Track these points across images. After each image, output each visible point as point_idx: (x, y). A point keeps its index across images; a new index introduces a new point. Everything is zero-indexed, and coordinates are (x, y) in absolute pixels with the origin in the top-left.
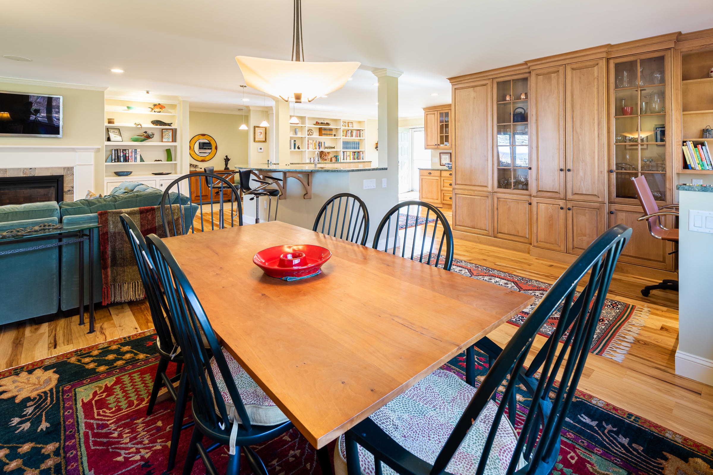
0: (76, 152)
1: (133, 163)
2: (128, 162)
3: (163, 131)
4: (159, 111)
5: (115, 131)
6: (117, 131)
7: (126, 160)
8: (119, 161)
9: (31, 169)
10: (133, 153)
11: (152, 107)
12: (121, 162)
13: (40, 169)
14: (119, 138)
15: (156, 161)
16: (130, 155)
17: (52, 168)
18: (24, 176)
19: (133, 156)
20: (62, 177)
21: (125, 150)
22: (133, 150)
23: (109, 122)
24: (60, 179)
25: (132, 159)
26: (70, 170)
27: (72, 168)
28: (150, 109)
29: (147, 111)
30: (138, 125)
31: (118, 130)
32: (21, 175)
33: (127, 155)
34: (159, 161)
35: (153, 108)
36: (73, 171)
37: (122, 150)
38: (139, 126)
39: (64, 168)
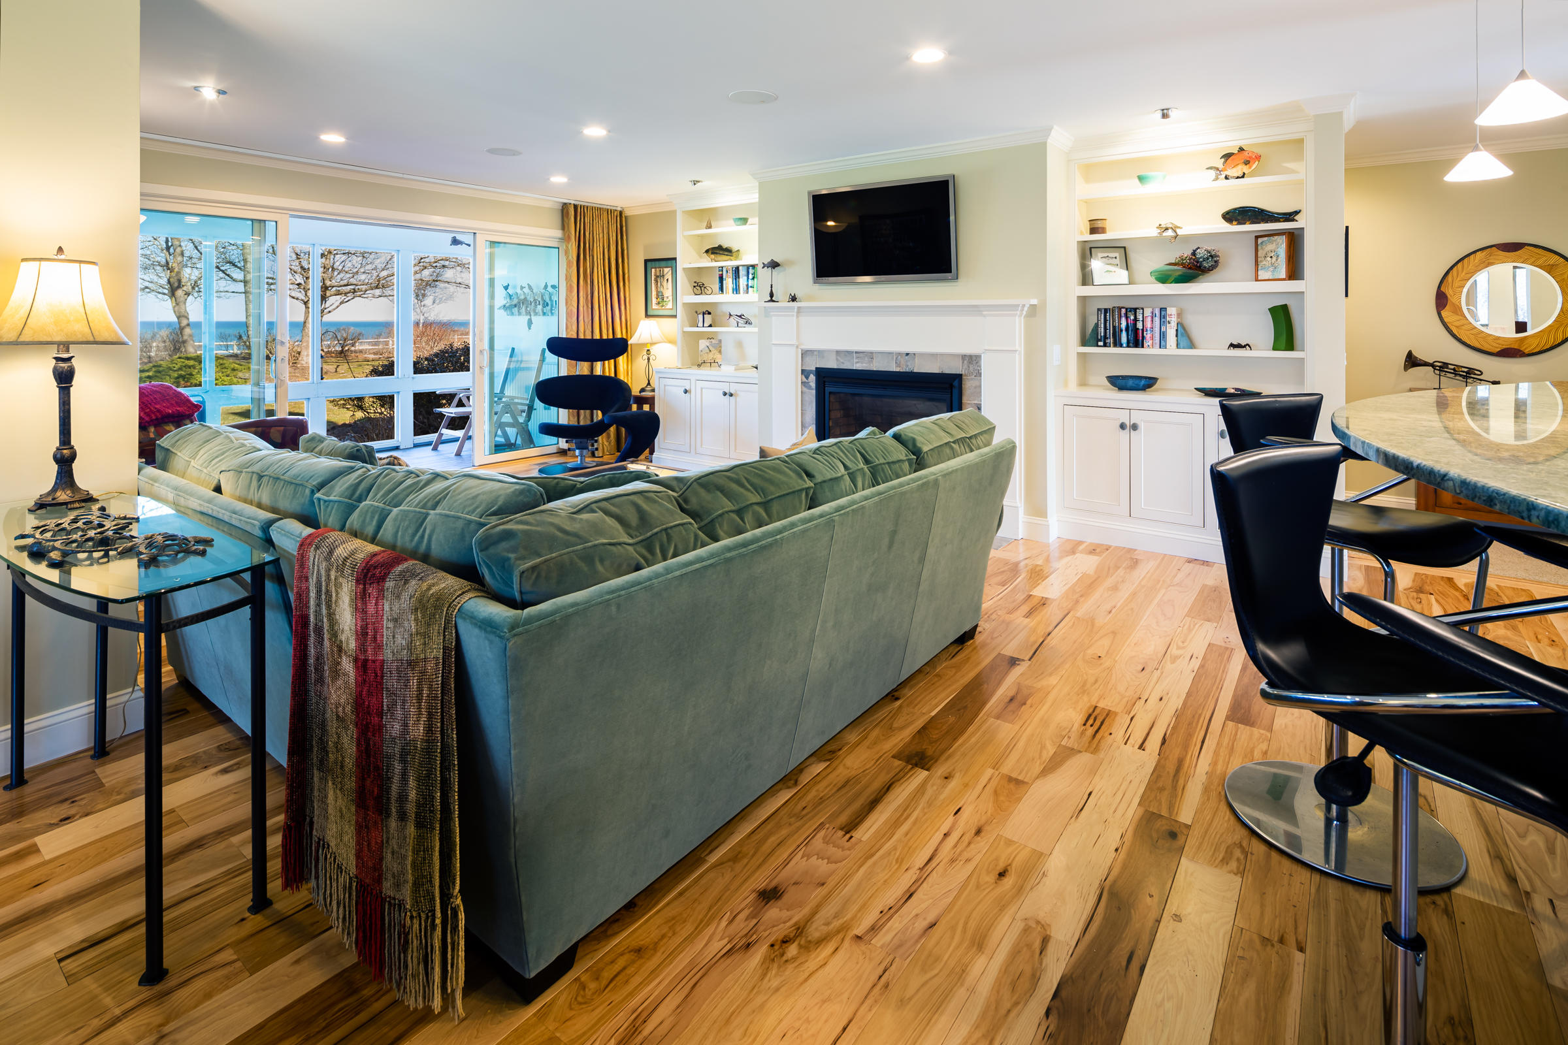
0: (984, 316)
1: (1157, 351)
2: (1143, 347)
3: (1260, 240)
4: (1240, 174)
5: (1111, 255)
6: (1117, 255)
7: (1137, 340)
8: (1117, 343)
9: (907, 354)
10: (1157, 320)
11: (1219, 163)
12: (1121, 346)
13: (923, 355)
14: (1122, 275)
15: (1232, 346)
16: (1148, 324)
17: (942, 355)
18: (898, 370)
19: (1157, 329)
20: (959, 377)
21: (1135, 310)
22: (1157, 312)
23: (1093, 231)
24: (956, 383)
25: (1152, 338)
26: (973, 360)
27: (978, 357)
28: (1213, 173)
29: (1205, 180)
30: (1167, 229)
31: (1122, 252)
32: (893, 368)
33: (1140, 325)
34: (1239, 346)
35: (1221, 166)
36: (980, 367)
37: (1123, 311)
38: (1170, 233)
39: (964, 357)
